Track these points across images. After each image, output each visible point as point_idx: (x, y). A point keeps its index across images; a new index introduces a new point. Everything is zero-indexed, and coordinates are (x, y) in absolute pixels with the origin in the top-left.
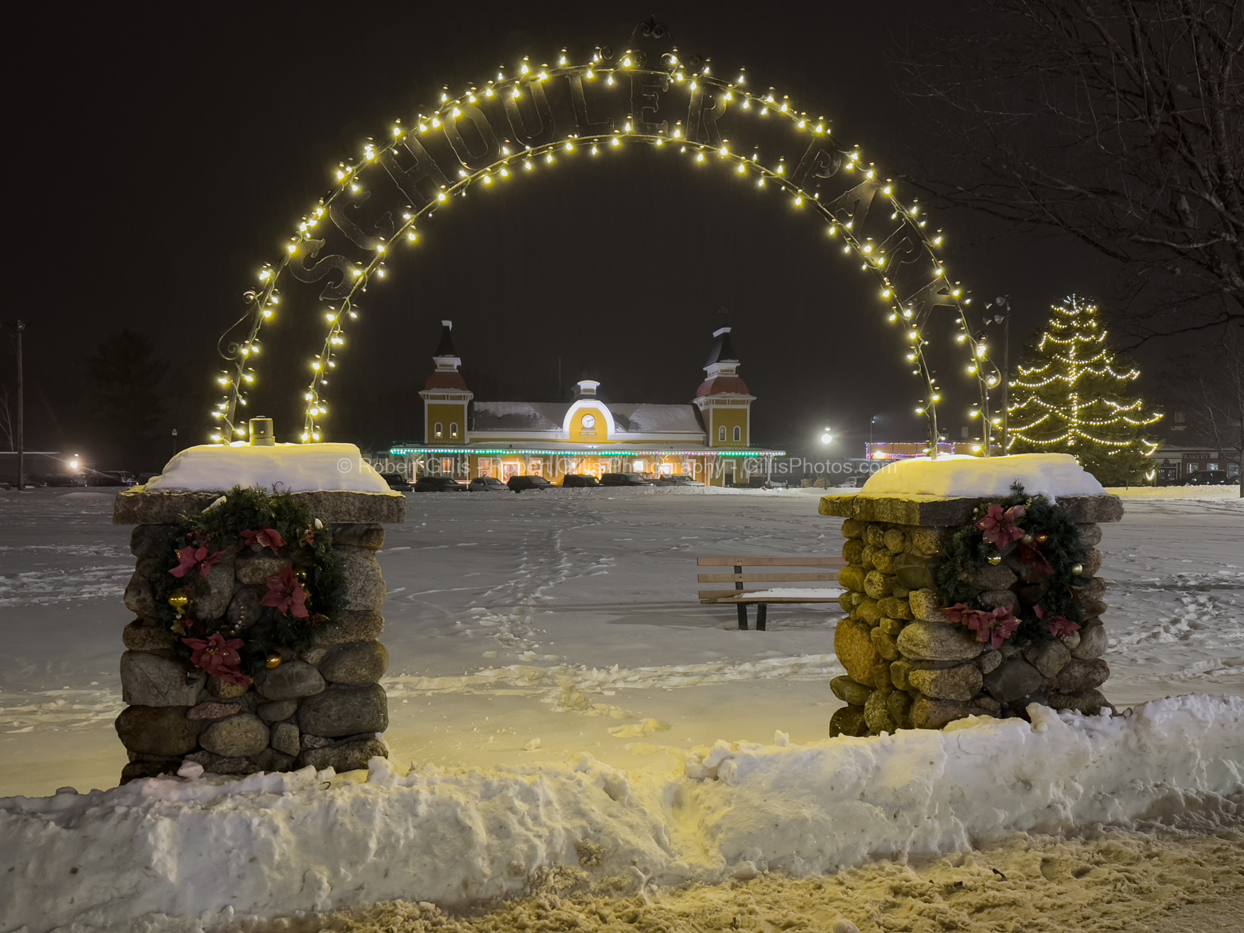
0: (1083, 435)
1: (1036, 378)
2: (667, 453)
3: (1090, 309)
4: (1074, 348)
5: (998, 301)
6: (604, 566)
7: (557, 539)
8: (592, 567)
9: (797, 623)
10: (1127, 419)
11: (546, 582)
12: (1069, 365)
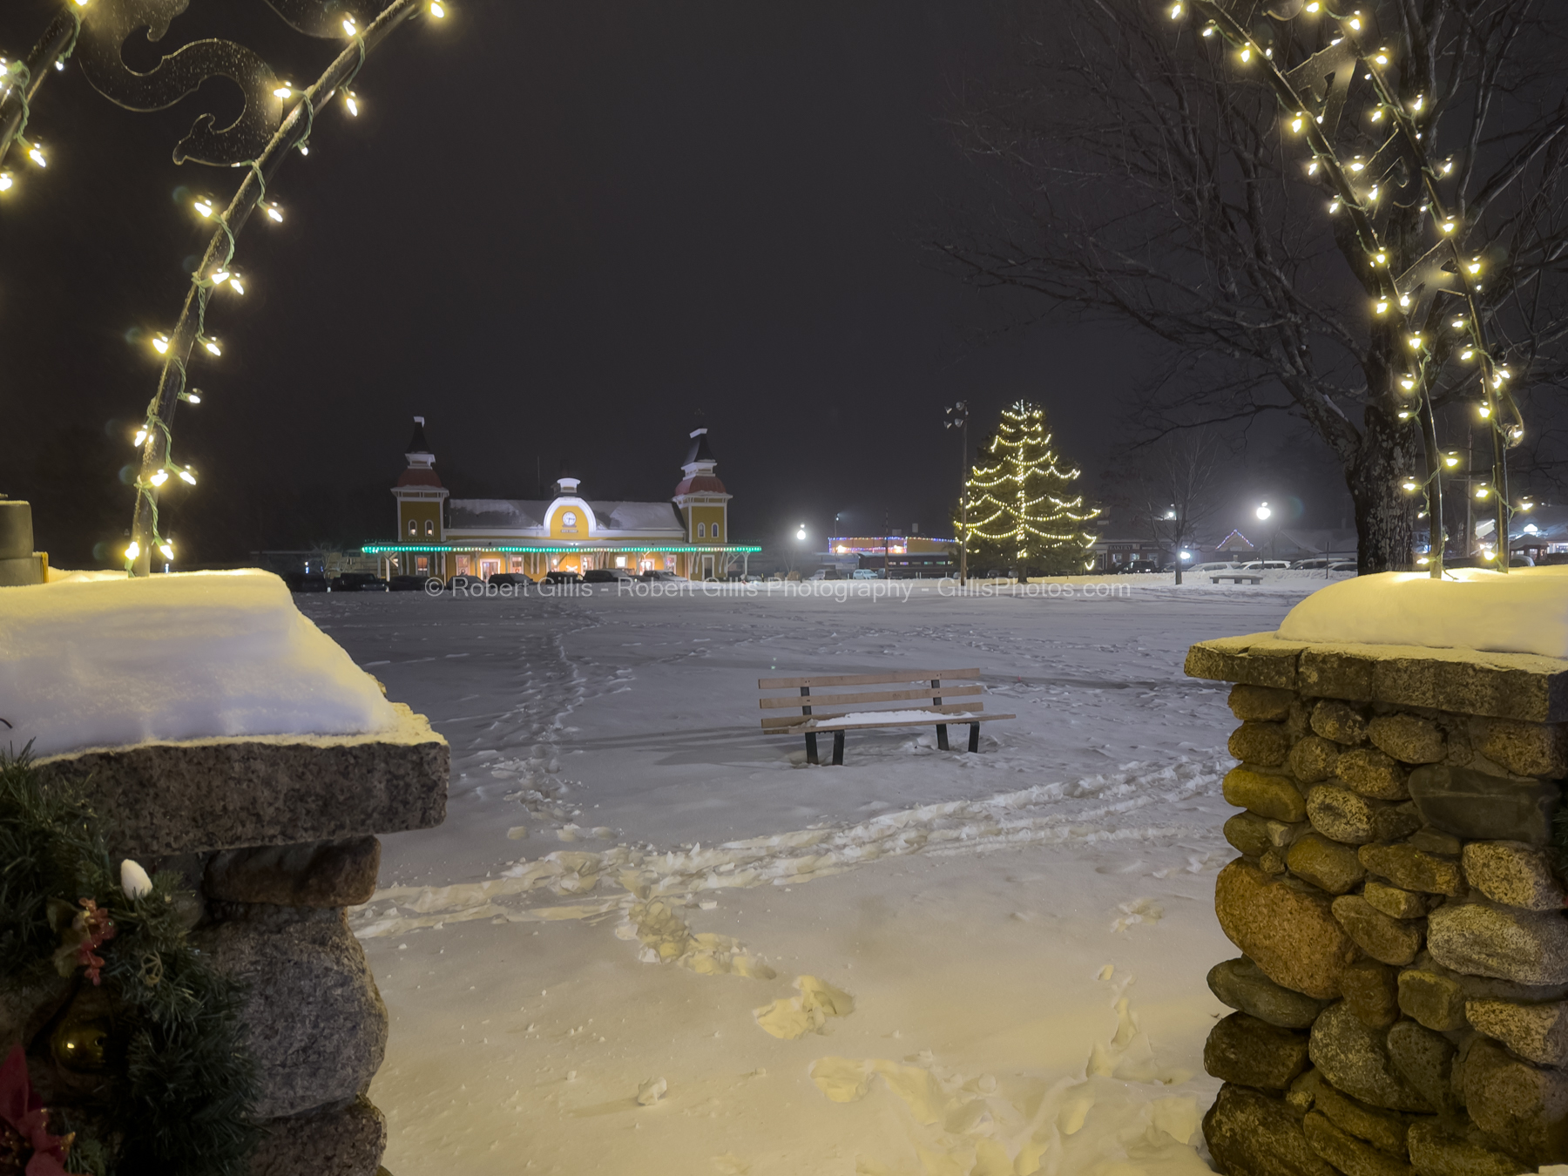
0: (1032, 530)
1: (988, 478)
2: (649, 550)
3: (1037, 414)
4: (1022, 450)
5: (958, 405)
6: (625, 680)
7: (558, 647)
8: (611, 683)
9: (871, 751)
10: (1069, 515)
11: (562, 704)
12: (1018, 466)
